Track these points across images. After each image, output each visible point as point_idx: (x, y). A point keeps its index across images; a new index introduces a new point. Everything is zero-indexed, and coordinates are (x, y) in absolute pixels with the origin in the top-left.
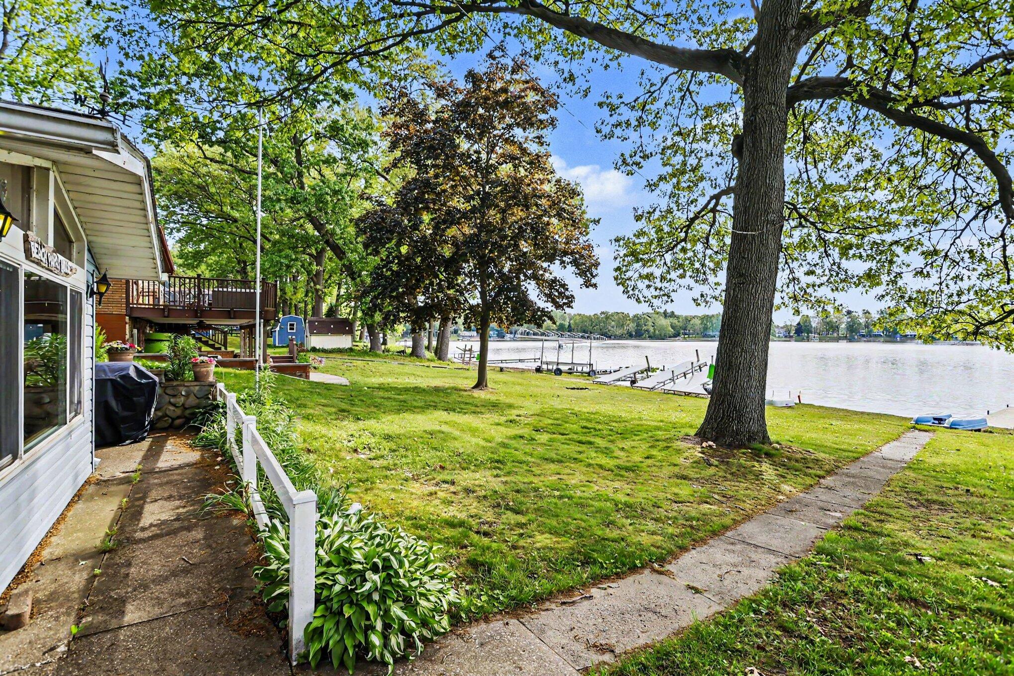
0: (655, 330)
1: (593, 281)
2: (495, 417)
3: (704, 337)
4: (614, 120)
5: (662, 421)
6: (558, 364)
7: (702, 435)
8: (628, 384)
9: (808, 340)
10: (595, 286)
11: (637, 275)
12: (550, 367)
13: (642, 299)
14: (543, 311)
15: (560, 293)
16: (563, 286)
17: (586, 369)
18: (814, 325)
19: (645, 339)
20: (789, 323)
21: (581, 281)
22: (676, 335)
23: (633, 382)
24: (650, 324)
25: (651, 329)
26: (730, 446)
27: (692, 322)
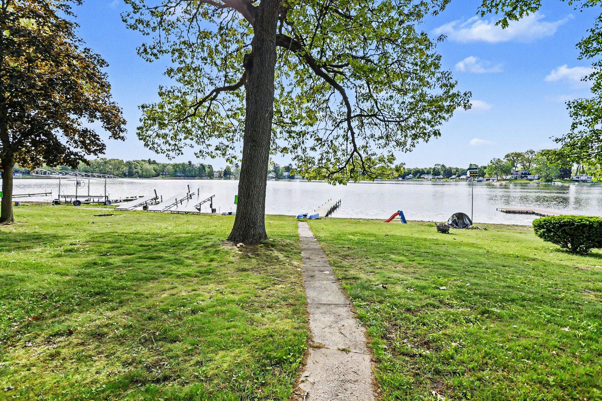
0: (143, 172)
1: (121, 134)
2: (49, 250)
3: (175, 176)
4: (137, 16)
5: (188, 233)
6: (76, 197)
7: (233, 238)
8: (141, 208)
9: (230, 179)
10: (123, 138)
11: (155, 134)
12: (68, 200)
13: (160, 151)
14: (76, 154)
15: (92, 141)
16: (95, 136)
17: (103, 200)
18: (232, 171)
19: (136, 177)
20: (220, 170)
21: (110, 133)
22: (157, 175)
23: (145, 208)
24: (139, 168)
25: (140, 172)
26: (251, 244)
27: (167, 167)
